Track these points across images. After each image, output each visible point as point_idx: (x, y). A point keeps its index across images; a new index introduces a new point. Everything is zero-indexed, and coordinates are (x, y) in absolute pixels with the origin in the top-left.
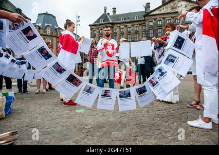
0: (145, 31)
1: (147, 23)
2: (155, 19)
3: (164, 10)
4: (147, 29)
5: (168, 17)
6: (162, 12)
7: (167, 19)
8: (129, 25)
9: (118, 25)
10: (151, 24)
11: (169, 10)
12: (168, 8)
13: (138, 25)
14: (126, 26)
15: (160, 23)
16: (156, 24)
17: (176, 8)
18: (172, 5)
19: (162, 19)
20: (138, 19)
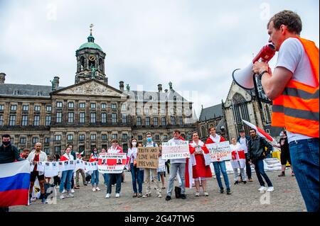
0: (50, 113)
1: (54, 104)
2: (66, 100)
3: (77, 91)
4: (53, 112)
5: (82, 100)
6: (75, 93)
7: (80, 102)
8: (25, 102)
9: (8, 100)
10: (60, 105)
11: (83, 92)
12: (82, 89)
13: (41, 105)
14: (21, 103)
15: (71, 106)
16: (66, 107)
17: (91, 91)
18: (87, 86)
19: (74, 101)
20: (40, 96)
